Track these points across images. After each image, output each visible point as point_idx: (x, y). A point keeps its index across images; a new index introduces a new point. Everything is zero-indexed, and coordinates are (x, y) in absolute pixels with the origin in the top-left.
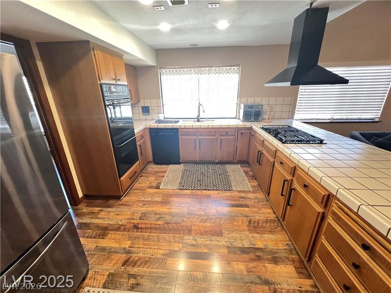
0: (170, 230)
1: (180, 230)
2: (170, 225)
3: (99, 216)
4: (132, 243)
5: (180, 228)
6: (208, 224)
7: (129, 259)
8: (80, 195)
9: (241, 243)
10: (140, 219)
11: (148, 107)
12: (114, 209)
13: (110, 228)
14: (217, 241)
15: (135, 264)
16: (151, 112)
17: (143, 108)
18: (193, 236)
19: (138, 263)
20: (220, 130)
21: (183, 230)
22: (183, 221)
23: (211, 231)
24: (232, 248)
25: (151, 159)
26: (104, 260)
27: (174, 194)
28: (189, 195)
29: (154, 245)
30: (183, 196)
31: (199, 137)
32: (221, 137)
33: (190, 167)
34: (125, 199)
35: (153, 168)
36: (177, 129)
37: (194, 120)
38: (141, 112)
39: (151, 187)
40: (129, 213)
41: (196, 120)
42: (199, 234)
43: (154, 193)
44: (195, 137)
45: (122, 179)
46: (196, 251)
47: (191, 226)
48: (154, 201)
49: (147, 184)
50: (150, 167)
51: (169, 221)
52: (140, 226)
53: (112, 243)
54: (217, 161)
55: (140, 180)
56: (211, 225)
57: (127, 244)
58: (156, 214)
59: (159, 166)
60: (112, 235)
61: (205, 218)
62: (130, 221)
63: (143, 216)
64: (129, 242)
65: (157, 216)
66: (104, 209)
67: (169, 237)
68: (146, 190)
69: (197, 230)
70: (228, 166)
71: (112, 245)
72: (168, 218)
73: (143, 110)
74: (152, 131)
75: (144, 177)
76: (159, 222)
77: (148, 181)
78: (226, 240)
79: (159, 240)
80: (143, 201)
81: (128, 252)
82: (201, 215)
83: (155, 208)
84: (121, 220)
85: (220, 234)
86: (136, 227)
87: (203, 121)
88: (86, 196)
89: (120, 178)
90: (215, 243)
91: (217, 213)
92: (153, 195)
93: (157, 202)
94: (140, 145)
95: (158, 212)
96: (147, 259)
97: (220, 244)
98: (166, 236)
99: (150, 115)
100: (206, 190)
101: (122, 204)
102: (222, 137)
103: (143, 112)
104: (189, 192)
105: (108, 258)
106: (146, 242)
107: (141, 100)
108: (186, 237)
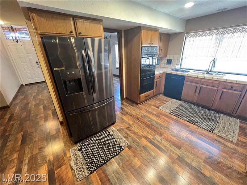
0: (151, 128)
1: (157, 132)
2: (153, 127)
3: (127, 107)
4: (133, 123)
5: (157, 130)
6: (174, 139)
7: (129, 128)
8: (125, 97)
9: (191, 161)
10: (141, 116)
11: (171, 60)
12: (133, 108)
13: (129, 114)
14: (174, 149)
15: (130, 131)
16: (172, 63)
17: (168, 60)
18: (162, 138)
19: (131, 131)
20: (225, 83)
21: (158, 132)
22: (161, 129)
23: (174, 143)
24: (182, 158)
25: (163, 92)
26: (121, 123)
27: (165, 114)
28: (174, 119)
29: (141, 129)
30: (169, 118)
31: (201, 86)
32: (223, 90)
33: (187, 105)
34: (140, 106)
35: (162, 97)
36: (184, 77)
37: (204, 72)
38: (166, 63)
39: (154, 106)
40: (138, 112)
41: (206, 72)
42: (165, 139)
43: (155, 109)
44: (197, 85)
45: (141, 95)
46: (158, 144)
47: (164, 134)
48: (152, 113)
49: (154, 103)
50: (160, 96)
51: (153, 124)
52: (139, 119)
53: (127, 119)
54: (213, 108)
55: (151, 100)
56: (177, 140)
57: (131, 122)
58: (149, 118)
59: (166, 97)
60: (128, 116)
61: (176, 135)
62: (137, 115)
63: (144, 116)
64: (132, 122)
65: (149, 119)
66: (130, 106)
67: (149, 131)
68: (151, 106)
69: (166, 137)
70: (224, 116)
71: (126, 120)
72: (154, 123)
73: (167, 62)
74: (167, 75)
75: (154, 100)
76: (148, 122)
77: (155, 102)
78: (180, 153)
79: (144, 129)
80: (147, 110)
81: (130, 125)
82: (174, 132)
83: (151, 116)
84: (134, 113)
85: (179, 148)
86: (138, 119)
87: (212, 74)
88: (126, 98)
89: (140, 94)
90: (171, 148)
91: (186, 137)
92: (154, 110)
93: (153, 114)
94: (156, 82)
95: (151, 118)
96: (135, 132)
97: (175, 151)
98: (148, 130)
99: (171, 65)
100: (188, 122)
101: (137, 107)
102: (225, 90)
103: (167, 63)
104: (175, 117)
105: (123, 123)
106: (138, 126)
107: (168, 55)
108: (157, 136)
